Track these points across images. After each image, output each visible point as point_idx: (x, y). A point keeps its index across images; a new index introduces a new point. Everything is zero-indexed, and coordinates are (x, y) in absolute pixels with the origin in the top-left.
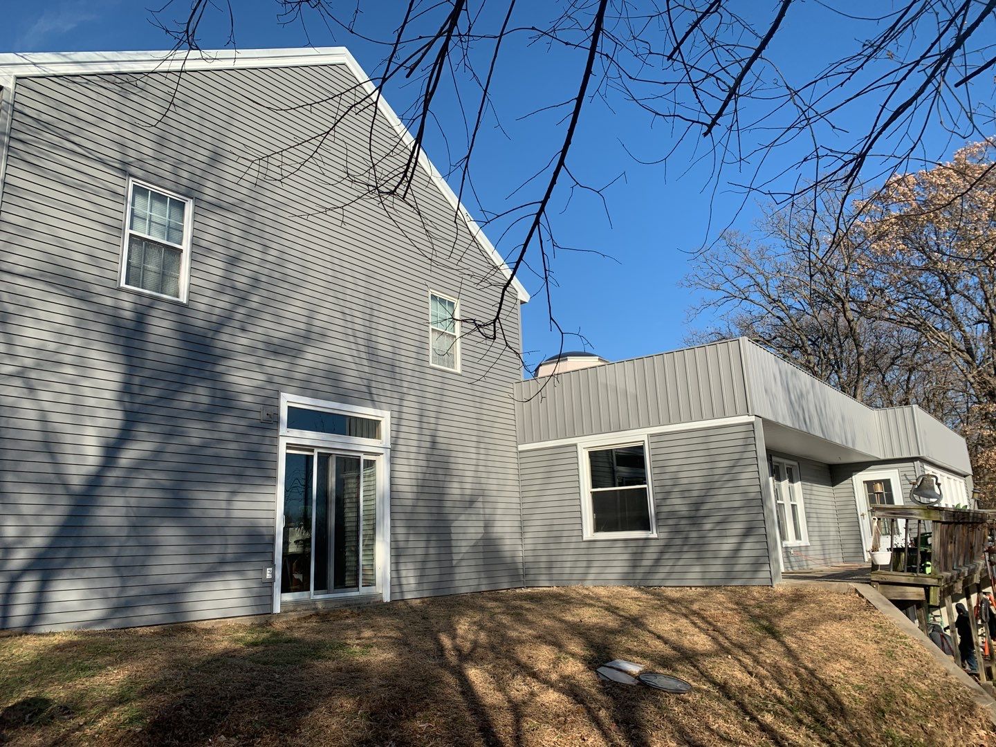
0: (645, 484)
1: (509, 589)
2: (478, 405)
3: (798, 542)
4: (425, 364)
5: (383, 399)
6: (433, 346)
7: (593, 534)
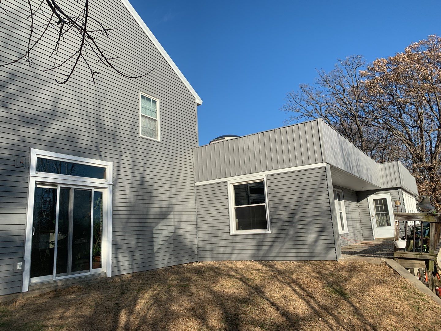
0: (265, 203)
1: (189, 263)
2: (171, 160)
3: (343, 231)
4: (137, 135)
5: (107, 155)
6: (142, 125)
7: (236, 231)
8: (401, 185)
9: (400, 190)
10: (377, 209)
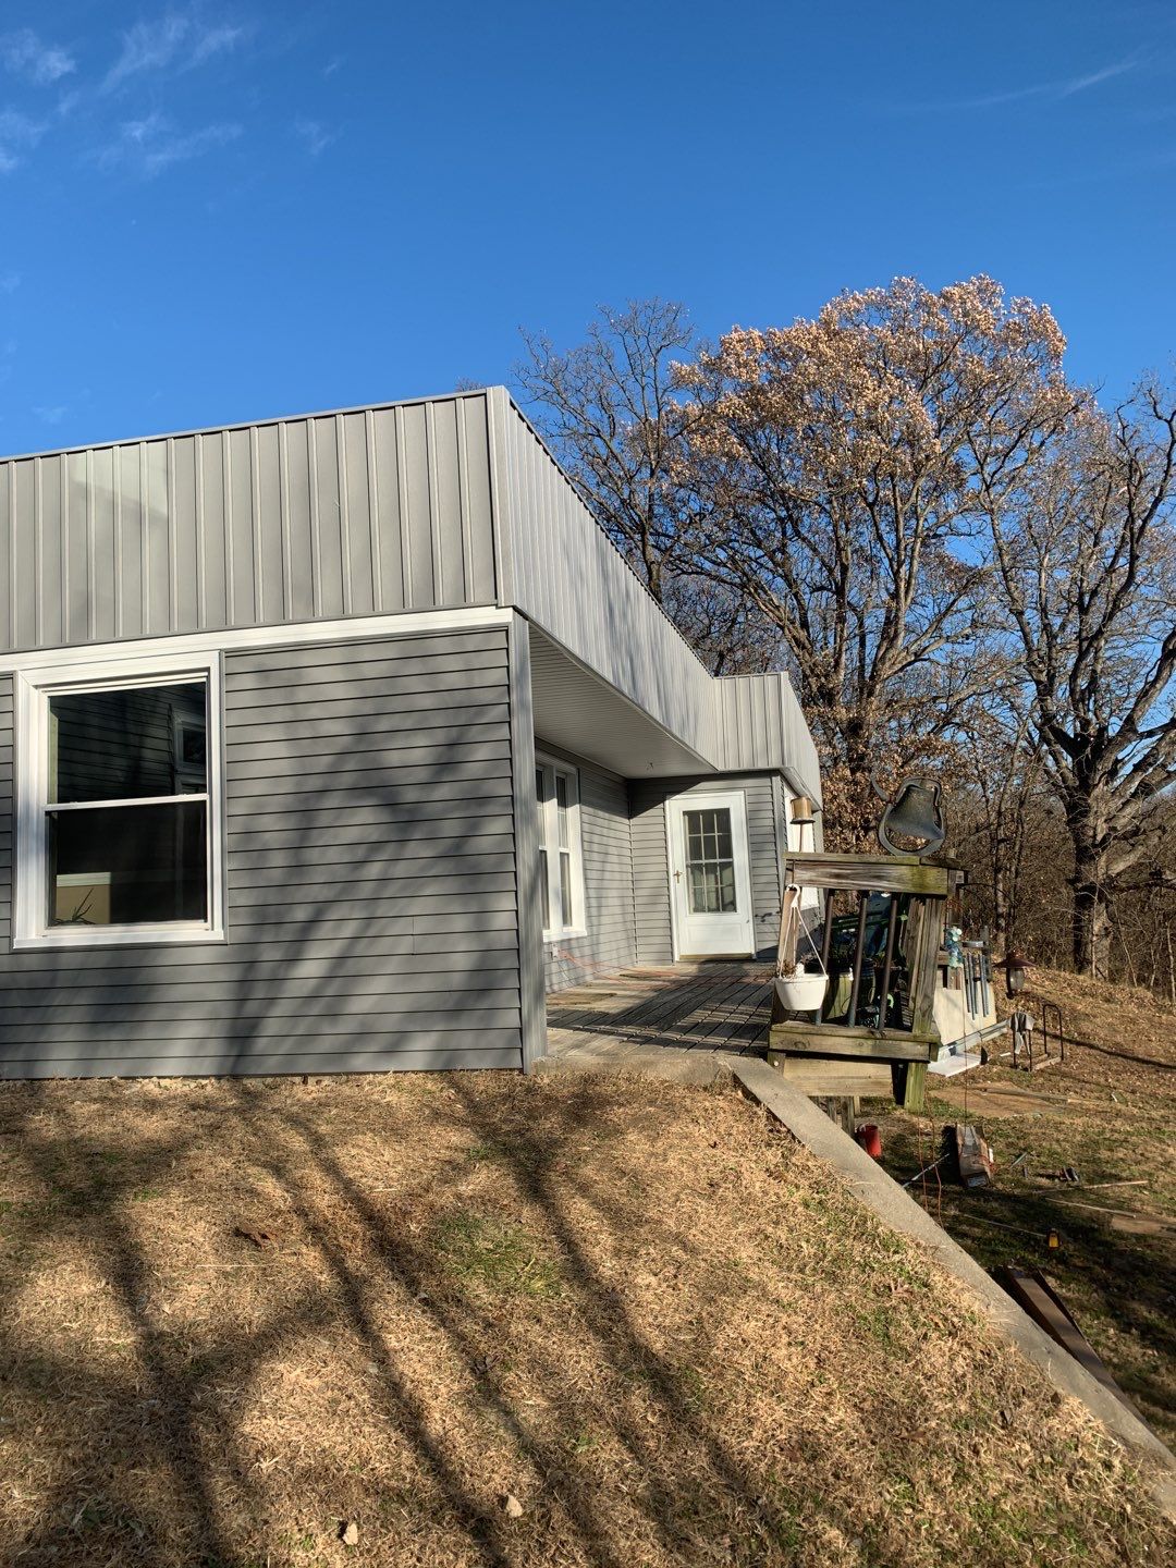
3: (566, 929)
7: (46, 932)
8: (783, 763)
9: (777, 780)
10: (694, 850)
